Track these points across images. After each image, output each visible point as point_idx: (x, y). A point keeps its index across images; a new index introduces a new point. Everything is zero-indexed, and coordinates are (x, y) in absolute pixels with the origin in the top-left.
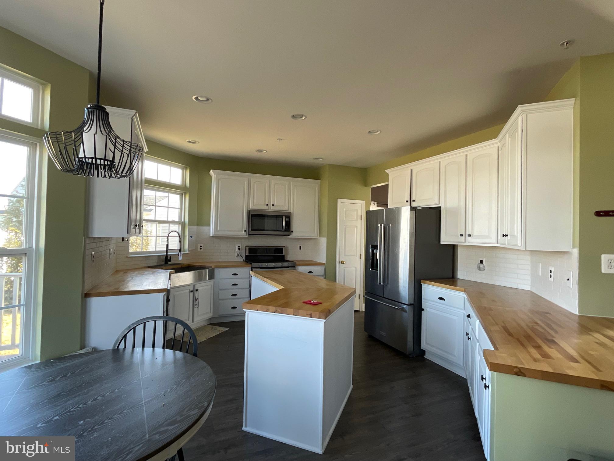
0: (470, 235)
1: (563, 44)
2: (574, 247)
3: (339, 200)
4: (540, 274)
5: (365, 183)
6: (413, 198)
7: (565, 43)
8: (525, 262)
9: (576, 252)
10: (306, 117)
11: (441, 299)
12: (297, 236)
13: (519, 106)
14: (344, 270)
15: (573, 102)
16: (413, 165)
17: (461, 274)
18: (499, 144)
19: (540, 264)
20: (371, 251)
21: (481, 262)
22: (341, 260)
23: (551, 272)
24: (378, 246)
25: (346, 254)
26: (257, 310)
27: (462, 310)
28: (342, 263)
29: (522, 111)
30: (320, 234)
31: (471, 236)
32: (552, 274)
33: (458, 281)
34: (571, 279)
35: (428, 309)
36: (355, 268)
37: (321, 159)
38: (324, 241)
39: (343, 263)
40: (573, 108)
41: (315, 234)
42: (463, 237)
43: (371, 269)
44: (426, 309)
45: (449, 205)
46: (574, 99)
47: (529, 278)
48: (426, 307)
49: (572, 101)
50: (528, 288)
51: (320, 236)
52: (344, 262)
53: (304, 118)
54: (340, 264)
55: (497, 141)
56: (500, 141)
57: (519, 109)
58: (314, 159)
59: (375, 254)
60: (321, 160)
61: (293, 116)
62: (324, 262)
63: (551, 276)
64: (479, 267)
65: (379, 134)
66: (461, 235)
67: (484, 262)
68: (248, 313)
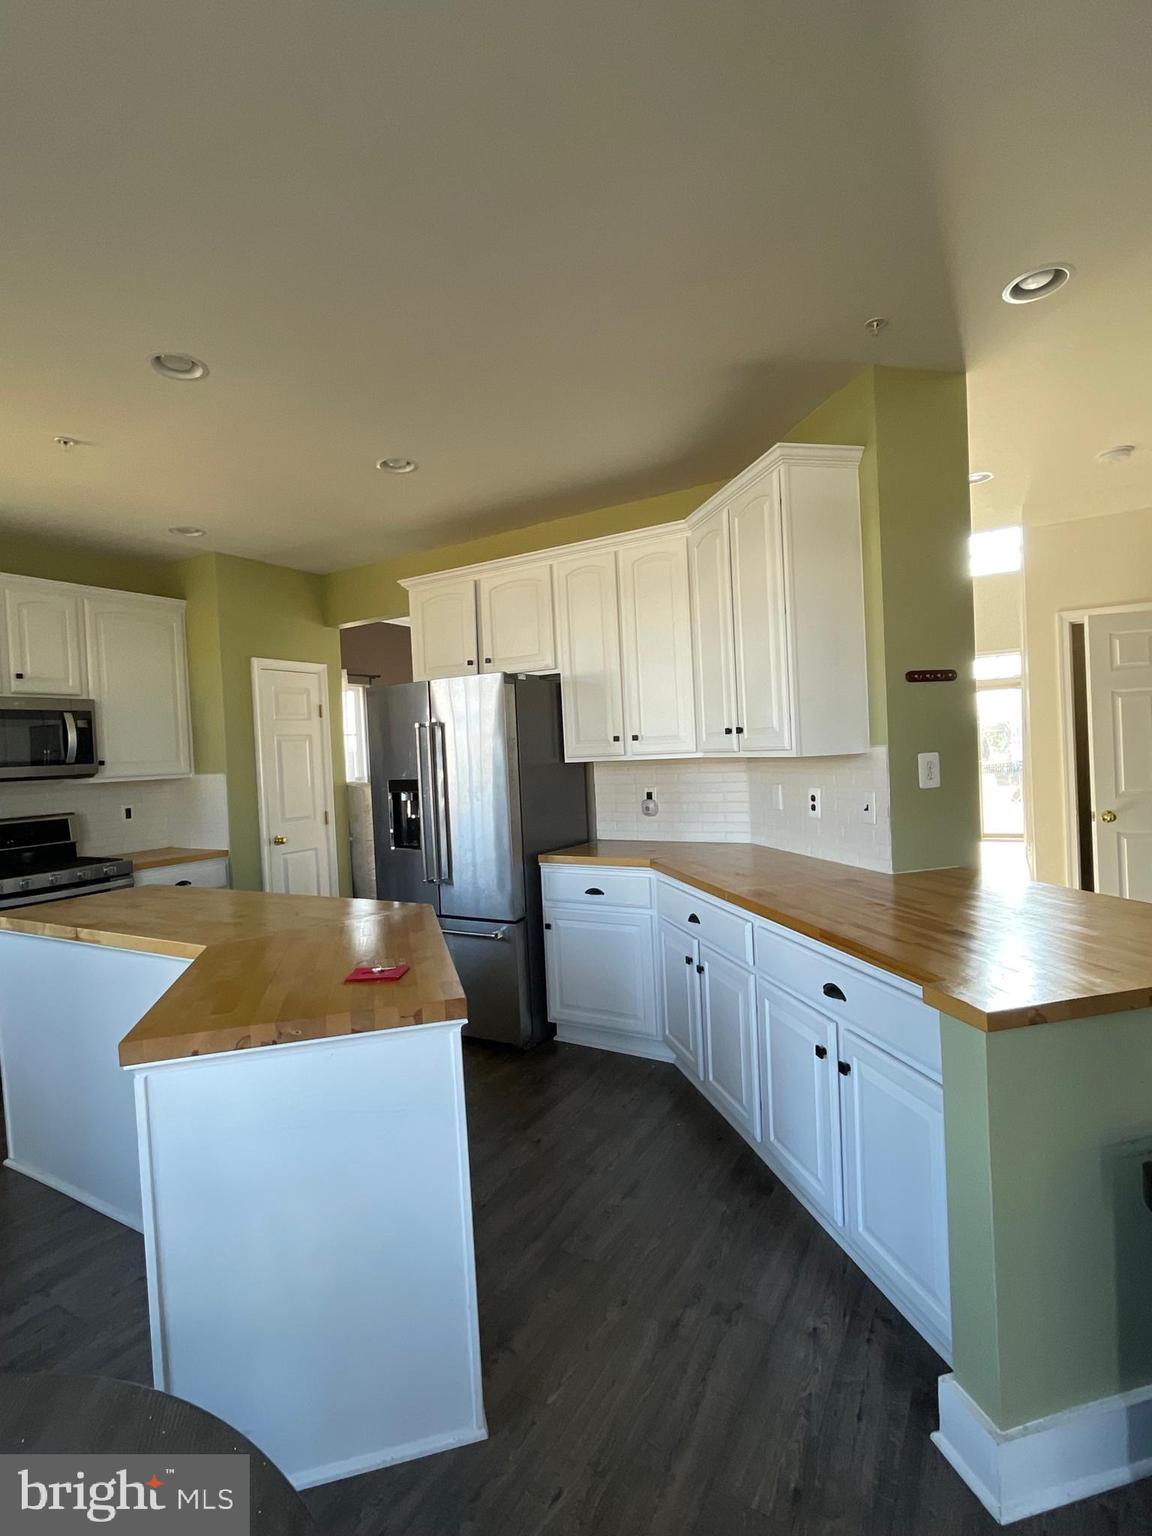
0: (635, 738)
1: (870, 325)
2: (873, 742)
3: (256, 662)
4: (781, 808)
5: (325, 618)
6: (486, 654)
7: (875, 323)
8: (737, 786)
9: (882, 752)
10: (206, 374)
11: (595, 892)
12: (119, 777)
13: (778, 444)
14: (285, 861)
15: (859, 454)
16: (480, 572)
17: (605, 828)
18: (689, 534)
19: (780, 787)
20: (390, 798)
21: (649, 796)
22: (273, 836)
23: (813, 799)
24: (416, 781)
25: (288, 816)
26: (195, 1053)
27: (647, 908)
28: (279, 842)
29: (783, 457)
30: (199, 764)
31: (640, 738)
32: (817, 803)
33: (599, 845)
34: (873, 808)
35: (560, 923)
36: (313, 852)
37: (197, 531)
38: (215, 787)
39: (282, 843)
40: (860, 466)
41: (182, 767)
42: (621, 742)
43: (393, 848)
44: (556, 925)
45: (579, 670)
46: (863, 447)
47: (746, 818)
48: (555, 919)
49: (856, 452)
50: (746, 839)
51: (198, 771)
52: (285, 840)
53: (198, 373)
54: (273, 845)
55: (685, 525)
56: (691, 527)
57: (777, 451)
58: (170, 530)
59: (403, 805)
60: (196, 534)
61: (158, 358)
62: (225, 846)
63: (813, 807)
64: (647, 808)
65: (408, 472)
66: (616, 739)
67: (654, 796)
68: (144, 1075)
